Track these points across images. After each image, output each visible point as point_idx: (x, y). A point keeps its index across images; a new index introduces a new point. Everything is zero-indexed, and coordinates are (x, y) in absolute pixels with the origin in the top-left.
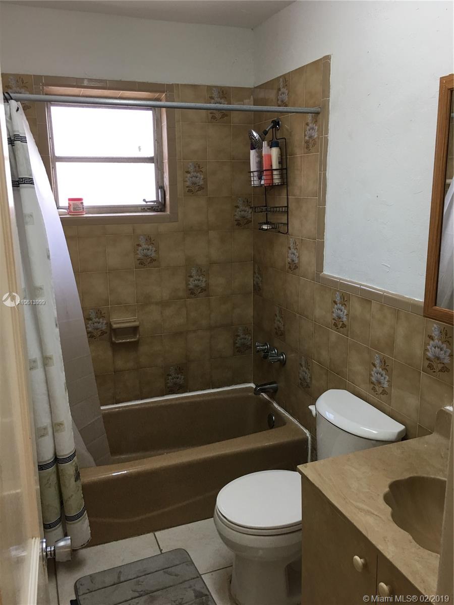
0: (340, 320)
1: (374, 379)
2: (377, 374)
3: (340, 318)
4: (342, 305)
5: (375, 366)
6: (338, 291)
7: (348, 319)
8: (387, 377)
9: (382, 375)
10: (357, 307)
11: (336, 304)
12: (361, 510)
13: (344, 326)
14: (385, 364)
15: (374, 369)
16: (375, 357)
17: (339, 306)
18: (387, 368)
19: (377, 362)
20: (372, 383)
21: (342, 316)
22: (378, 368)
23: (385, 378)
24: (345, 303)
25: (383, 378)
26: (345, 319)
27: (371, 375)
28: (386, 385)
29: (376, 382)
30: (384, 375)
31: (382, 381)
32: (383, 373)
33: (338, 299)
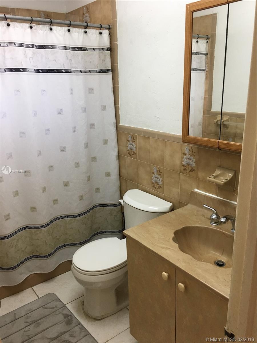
0: (132, 151)
1: (153, 181)
2: (155, 178)
3: (132, 149)
4: (133, 142)
5: (154, 174)
6: (130, 134)
7: (136, 149)
8: (161, 179)
9: (158, 178)
10: (141, 142)
11: (129, 142)
12: (163, 248)
13: (134, 154)
14: (159, 172)
15: (154, 175)
16: (154, 169)
17: (131, 142)
18: (161, 174)
19: (155, 171)
20: (153, 183)
21: (133, 148)
22: (156, 175)
23: (160, 179)
24: (135, 140)
25: (158, 179)
26: (135, 150)
27: (152, 179)
28: (160, 183)
29: (155, 182)
30: (159, 178)
31: (158, 181)
32: (159, 177)
33: (130, 139)
